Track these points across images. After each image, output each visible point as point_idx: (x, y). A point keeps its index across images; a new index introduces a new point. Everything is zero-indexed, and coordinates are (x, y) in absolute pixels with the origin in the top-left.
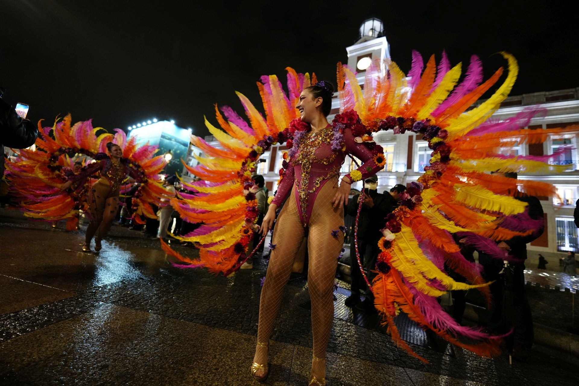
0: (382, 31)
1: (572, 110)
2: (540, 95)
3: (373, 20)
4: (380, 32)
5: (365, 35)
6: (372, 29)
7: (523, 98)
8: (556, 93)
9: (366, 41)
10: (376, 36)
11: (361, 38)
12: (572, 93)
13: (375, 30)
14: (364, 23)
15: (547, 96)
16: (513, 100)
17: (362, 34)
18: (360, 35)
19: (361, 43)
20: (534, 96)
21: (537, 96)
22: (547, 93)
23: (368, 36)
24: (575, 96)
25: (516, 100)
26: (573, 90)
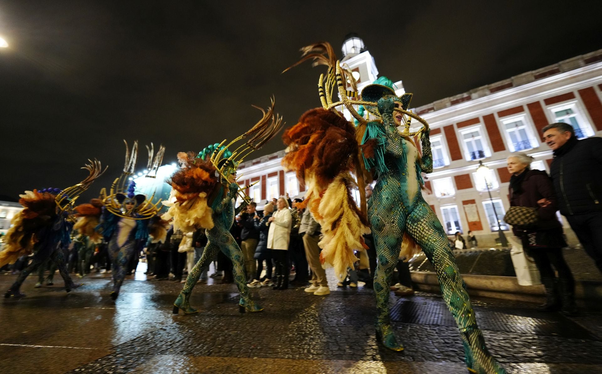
0: (363, 47)
1: (564, 82)
2: (528, 75)
3: (353, 39)
4: (361, 49)
5: (348, 53)
6: (354, 47)
7: (512, 80)
8: (541, 70)
9: (350, 58)
10: (359, 52)
11: (345, 56)
12: (556, 68)
13: (356, 47)
14: (345, 43)
15: (534, 75)
16: (504, 84)
17: (345, 53)
18: (344, 54)
19: (346, 60)
20: (522, 77)
21: (525, 76)
22: (534, 72)
23: (351, 54)
24: (561, 70)
25: (507, 83)
26: (556, 65)
